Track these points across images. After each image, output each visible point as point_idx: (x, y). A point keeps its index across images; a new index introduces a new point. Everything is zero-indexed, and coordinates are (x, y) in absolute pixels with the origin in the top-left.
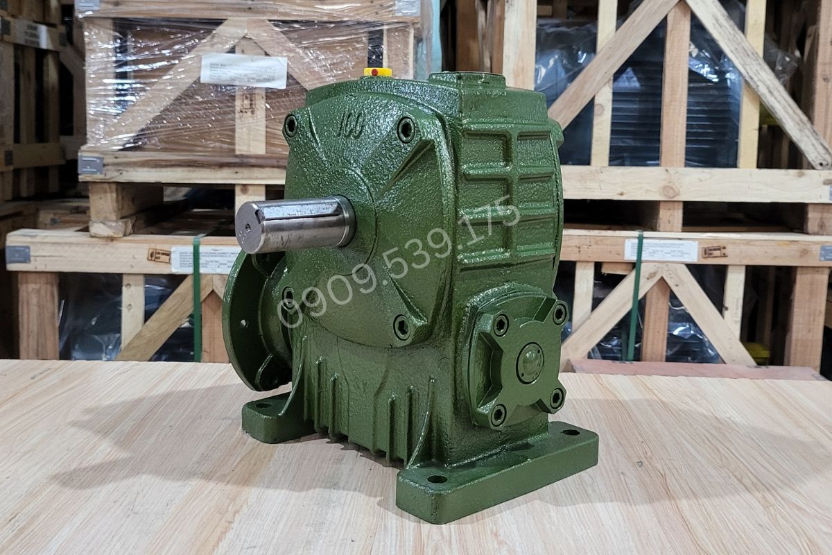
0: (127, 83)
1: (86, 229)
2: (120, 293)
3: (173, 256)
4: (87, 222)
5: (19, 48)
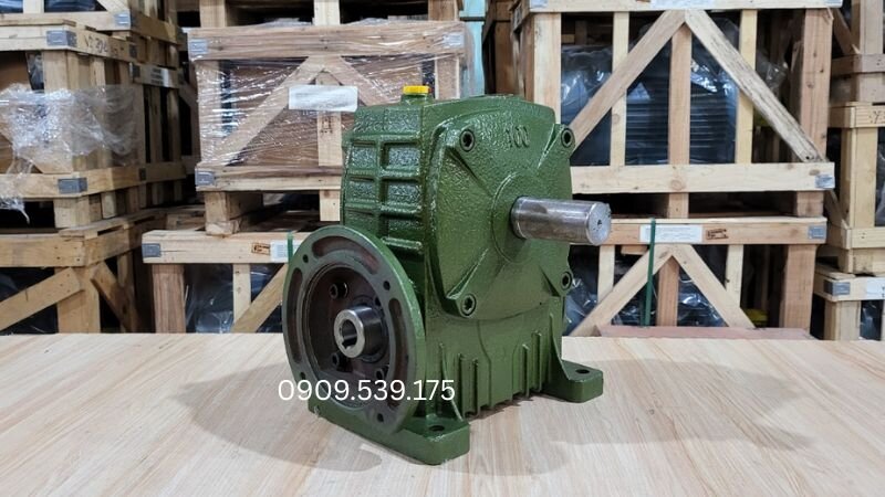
0: (232, 112)
1: (203, 229)
2: (231, 279)
3: (271, 249)
4: (204, 223)
5: (147, 87)
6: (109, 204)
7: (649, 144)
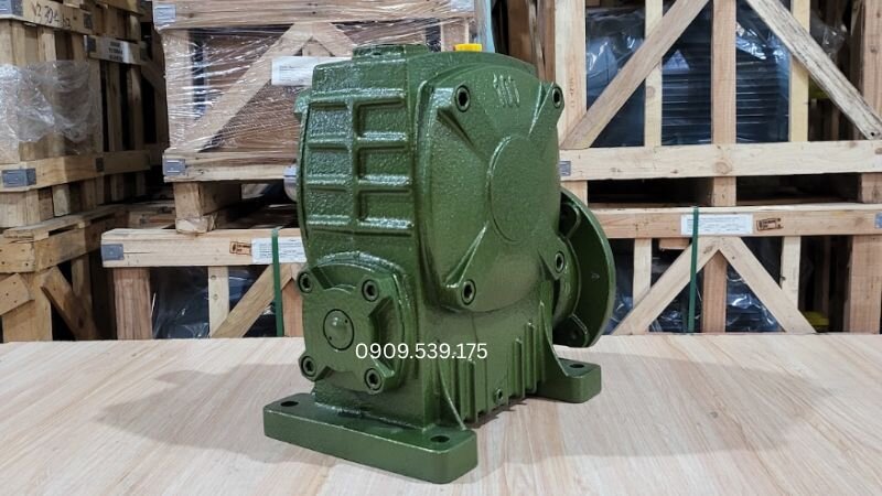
0: (204, 89)
1: (173, 227)
2: (206, 284)
3: (253, 248)
4: (173, 220)
5: (104, 64)
6: (61, 198)
7: (689, 122)
